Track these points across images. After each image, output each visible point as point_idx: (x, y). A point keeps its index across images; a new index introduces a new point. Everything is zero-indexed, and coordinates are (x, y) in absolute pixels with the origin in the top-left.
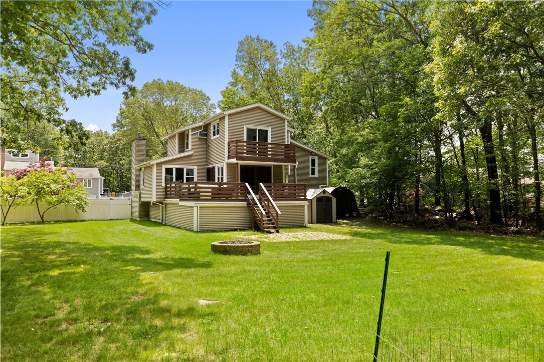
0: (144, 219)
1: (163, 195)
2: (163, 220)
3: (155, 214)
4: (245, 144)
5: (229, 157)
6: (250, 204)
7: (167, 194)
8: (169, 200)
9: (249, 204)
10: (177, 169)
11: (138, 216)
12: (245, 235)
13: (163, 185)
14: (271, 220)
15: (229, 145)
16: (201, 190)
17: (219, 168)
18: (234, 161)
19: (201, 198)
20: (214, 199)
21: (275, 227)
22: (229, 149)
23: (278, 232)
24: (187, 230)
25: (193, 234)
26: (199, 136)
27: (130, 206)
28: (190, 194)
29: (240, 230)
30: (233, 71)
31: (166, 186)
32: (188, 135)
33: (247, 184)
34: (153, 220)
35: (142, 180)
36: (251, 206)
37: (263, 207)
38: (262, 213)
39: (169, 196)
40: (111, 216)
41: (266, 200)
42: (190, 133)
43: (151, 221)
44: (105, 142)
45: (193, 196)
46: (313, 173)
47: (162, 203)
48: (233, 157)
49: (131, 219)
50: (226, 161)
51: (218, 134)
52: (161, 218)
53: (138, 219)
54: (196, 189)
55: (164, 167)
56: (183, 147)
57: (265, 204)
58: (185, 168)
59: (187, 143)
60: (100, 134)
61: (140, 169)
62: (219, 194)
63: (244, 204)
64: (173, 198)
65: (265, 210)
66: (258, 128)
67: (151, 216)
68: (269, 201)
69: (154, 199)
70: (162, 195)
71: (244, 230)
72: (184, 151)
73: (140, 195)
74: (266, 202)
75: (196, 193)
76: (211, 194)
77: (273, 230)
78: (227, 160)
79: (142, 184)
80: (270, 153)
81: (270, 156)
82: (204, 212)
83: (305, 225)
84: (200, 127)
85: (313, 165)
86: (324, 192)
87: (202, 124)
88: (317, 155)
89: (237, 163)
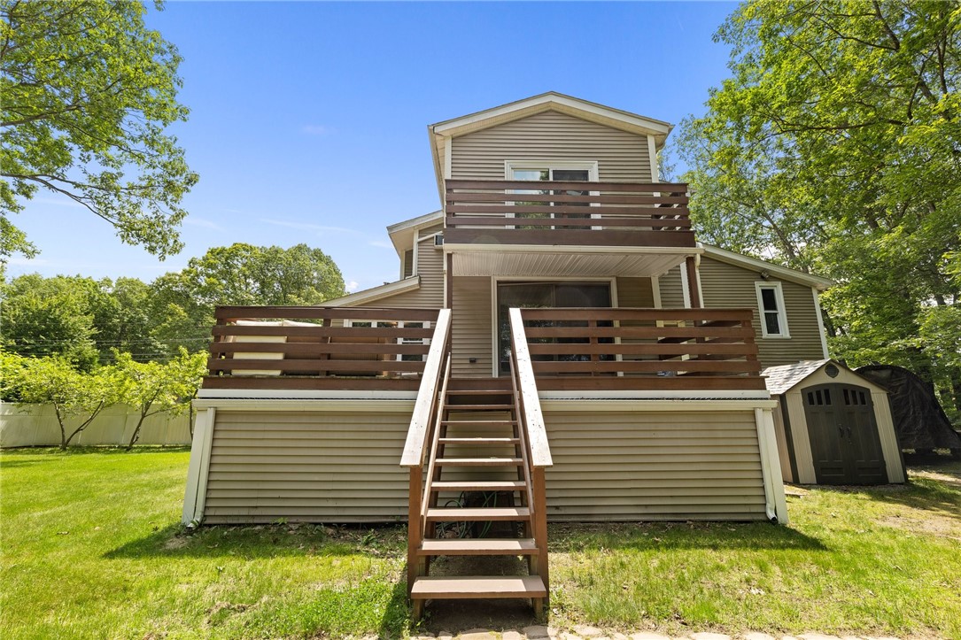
19: (237, 373)
26: (435, 245)
42: (416, 239)
46: (773, 326)
66: (553, 166)
80: (598, 216)
81: (599, 228)
82: (237, 435)
83: (771, 515)
84: (439, 226)
85: (771, 304)
86: (831, 368)
87: (439, 216)
88: (780, 280)
89: (450, 257)
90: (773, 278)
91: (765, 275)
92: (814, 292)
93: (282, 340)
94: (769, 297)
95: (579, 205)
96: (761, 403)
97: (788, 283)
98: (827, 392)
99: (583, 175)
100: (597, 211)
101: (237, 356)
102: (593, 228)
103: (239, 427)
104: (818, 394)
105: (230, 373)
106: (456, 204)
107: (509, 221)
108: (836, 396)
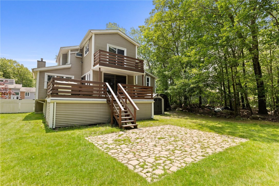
1: (45, 95)
5: (94, 65)
6: (109, 101)
9: (108, 101)
14: (128, 116)
18: (97, 67)
19: (59, 94)
20: (74, 95)
21: (133, 123)
23: (136, 127)
29: (101, 124)
33: (107, 84)
36: (111, 103)
37: (121, 103)
38: (120, 109)
41: (123, 98)
42: (70, 53)
47: (44, 101)
48: (97, 64)
49: (33, 112)
50: (92, 69)
51: (88, 51)
53: (35, 113)
54: (53, 85)
55: (46, 75)
57: (123, 101)
62: (80, 91)
63: (104, 101)
65: (123, 106)
66: (118, 48)
68: (126, 98)
71: (104, 124)
74: (124, 100)
76: (70, 91)
77: (131, 126)
80: (126, 64)
81: (126, 66)
82: (61, 108)
83: (152, 118)
84: (77, 50)
85: (148, 81)
86: (157, 95)
87: (78, 47)
88: (150, 76)
89: (100, 68)
90: (149, 76)
91: (148, 75)
92: (155, 79)
93: (71, 87)
94: (148, 79)
95: (122, 60)
96: (153, 102)
97: (151, 77)
98: (157, 99)
99: (123, 51)
100: (125, 62)
101: (59, 90)
102: (125, 66)
103: (62, 106)
104: (155, 100)
105: (58, 94)
106: (101, 56)
107: (107, 61)
108: (158, 100)
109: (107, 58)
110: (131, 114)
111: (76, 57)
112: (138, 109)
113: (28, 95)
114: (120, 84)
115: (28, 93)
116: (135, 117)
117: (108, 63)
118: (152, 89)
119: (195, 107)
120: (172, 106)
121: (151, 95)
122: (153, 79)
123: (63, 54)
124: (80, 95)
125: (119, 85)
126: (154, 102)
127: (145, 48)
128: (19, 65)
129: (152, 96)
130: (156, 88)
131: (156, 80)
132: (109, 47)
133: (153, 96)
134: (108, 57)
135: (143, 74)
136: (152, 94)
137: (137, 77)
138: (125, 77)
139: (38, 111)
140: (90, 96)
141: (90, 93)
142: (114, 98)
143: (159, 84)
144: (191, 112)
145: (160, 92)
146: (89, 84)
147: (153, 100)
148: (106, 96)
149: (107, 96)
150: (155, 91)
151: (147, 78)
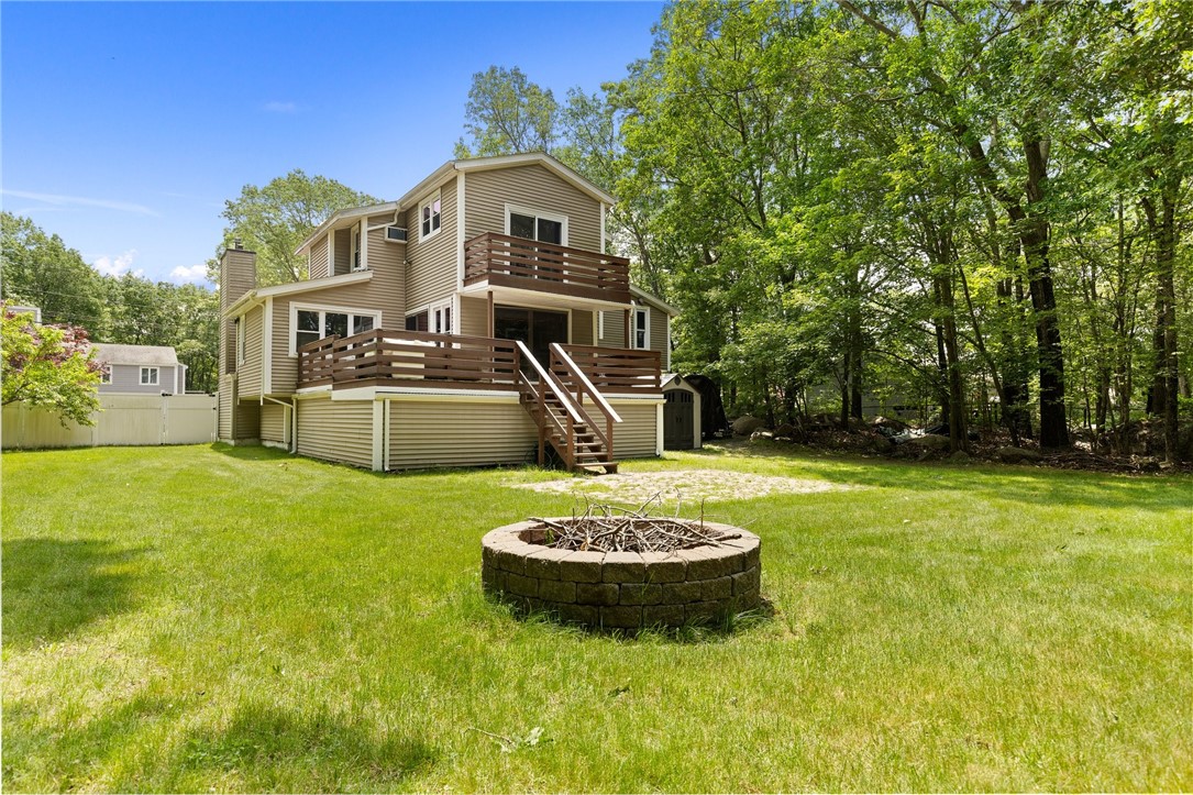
0: (247, 441)
1: (292, 379)
2: (290, 444)
3: (275, 428)
4: (507, 244)
5: (467, 281)
6: (530, 397)
7: (302, 376)
8: (305, 392)
9: (526, 398)
10: (329, 317)
11: (230, 436)
12: (526, 480)
13: (293, 353)
14: (589, 439)
15: (467, 250)
16: (395, 353)
17: (438, 313)
18: (481, 288)
19: (394, 376)
20: (431, 380)
21: (602, 459)
22: (467, 258)
23: (611, 470)
24: (352, 466)
25: (372, 480)
26: (386, 238)
27: (216, 412)
28: (361, 367)
29: (506, 466)
30: (458, 142)
31: (300, 355)
32: (358, 236)
33: (520, 344)
34: (268, 444)
35: (241, 346)
39: (307, 380)
40: (165, 437)
42: (365, 228)
43: (265, 447)
44: (200, 305)
45: (373, 369)
46: (641, 343)
47: (289, 401)
48: (478, 278)
49: (217, 442)
50: (458, 291)
51: (436, 226)
52: (285, 438)
53: (232, 443)
54: (380, 351)
55: (294, 309)
56: (345, 262)
58: (351, 313)
59: (357, 255)
60: (190, 290)
61: (237, 321)
62: (446, 367)
63: (513, 396)
64: (317, 383)
66: (539, 215)
67: (264, 436)
68: (581, 388)
69: (266, 389)
70: (289, 377)
71: (515, 466)
72: (348, 271)
73: (236, 383)
75: (380, 363)
76: (422, 366)
77: (599, 467)
78: (460, 288)
79: (241, 356)
80: (567, 273)
81: (567, 282)
82: (402, 416)
83: (657, 454)
84: (388, 217)
85: (641, 324)
86: (677, 380)
87: (392, 207)
88: (649, 305)
89: (490, 293)
90: (647, 303)
91: (641, 300)
92: (668, 317)
93: (422, 355)
94: (641, 316)
95: (555, 262)
96: (660, 401)
97: (654, 308)
98: (674, 394)
99: (558, 225)
100: (567, 268)
101: (394, 365)
102: (564, 281)
104: (669, 395)
105: (390, 376)
106: (493, 252)
107: (506, 268)
108: (678, 398)
109: (506, 258)
110: (599, 434)
111: (387, 243)
112: (618, 419)
113: (154, 379)
114: (556, 345)
115: (154, 371)
116: (609, 444)
117: (507, 273)
118: (657, 359)
119: (826, 428)
120: (737, 424)
121: (653, 377)
122: (661, 314)
123: (336, 232)
124: (446, 378)
125: (554, 348)
126: (665, 401)
127: (628, 192)
128: (39, 239)
129: (658, 381)
130: (673, 349)
131: (673, 321)
132: (512, 214)
133: (660, 382)
134: (508, 254)
135: (626, 306)
136: (658, 377)
137: (601, 314)
138: (565, 315)
139: (244, 438)
140: (471, 382)
141: (473, 374)
142: (551, 390)
143: (683, 334)
144: (805, 443)
145: (687, 369)
146: (439, 345)
147: (662, 396)
148: (517, 382)
149: (521, 382)
150: (669, 363)
151: (638, 313)
